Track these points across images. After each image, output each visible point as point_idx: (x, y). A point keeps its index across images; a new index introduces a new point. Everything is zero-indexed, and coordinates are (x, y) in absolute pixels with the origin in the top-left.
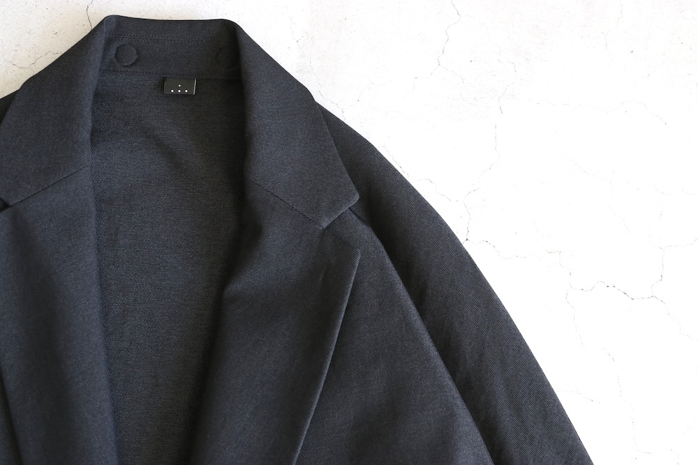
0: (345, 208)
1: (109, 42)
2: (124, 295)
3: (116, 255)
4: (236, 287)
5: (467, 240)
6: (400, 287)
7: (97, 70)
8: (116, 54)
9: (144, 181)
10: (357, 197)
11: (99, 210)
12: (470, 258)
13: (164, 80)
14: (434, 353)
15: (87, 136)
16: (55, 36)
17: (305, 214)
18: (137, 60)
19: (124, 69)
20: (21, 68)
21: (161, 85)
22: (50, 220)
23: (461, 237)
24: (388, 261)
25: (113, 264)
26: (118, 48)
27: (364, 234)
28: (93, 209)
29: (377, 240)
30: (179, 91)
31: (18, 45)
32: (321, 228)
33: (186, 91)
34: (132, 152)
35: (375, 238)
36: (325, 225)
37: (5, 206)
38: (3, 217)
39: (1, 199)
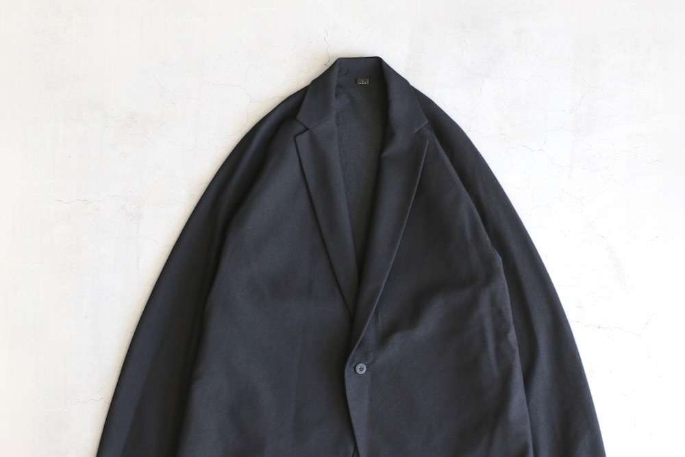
0: (423, 125)
8: (340, 70)
10: (427, 122)
17: (410, 127)
18: (346, 73)
22: (322, 134)
30: (363, 83)
32: (415, 132)
33: (365, 83)
37: (307, 129)
38: (307, 133)
39: (305, 126)
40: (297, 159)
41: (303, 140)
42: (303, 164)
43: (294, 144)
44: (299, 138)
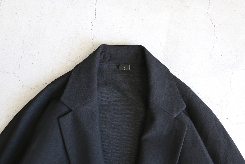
0: (181, 111)
1: (101, 53)
2: (109, 139)
3: (105, 125)
4: (145, 137)
5: (221, 118)
6: (199, 138)
7: (98, 64)
8: (103, 57)
9: (114, 100)
10: (185, 107)
11: (100, 110)
12: (222, 126)
13: (119, 65)
14: (210, 159)
15: (96, 87)
16: (82, 50)
17: (169, 113)
18: (110, 59)
19: (106, 62)
20: (71, 61)
21: (118, 67)
22: (85, 115)
23: (219, 118)
24: (195, 128)
25: (105, 128)
26: (104, 55)
27: (187, 119)
28: (98, 110)
29: (191, 121)
30: (124, 69)
31: (70, 53)
32: (174, 118)
33: (127, 69)
34: (109, 90)
35: (191, 120)
36: (175, 116)
37: (71, 111)
38: (70, 114)
39: (69, 108)
40: (60, 139)
41: (67, 121)
42: (66, 143)
43: (57, 126)
44: (63, 120)
